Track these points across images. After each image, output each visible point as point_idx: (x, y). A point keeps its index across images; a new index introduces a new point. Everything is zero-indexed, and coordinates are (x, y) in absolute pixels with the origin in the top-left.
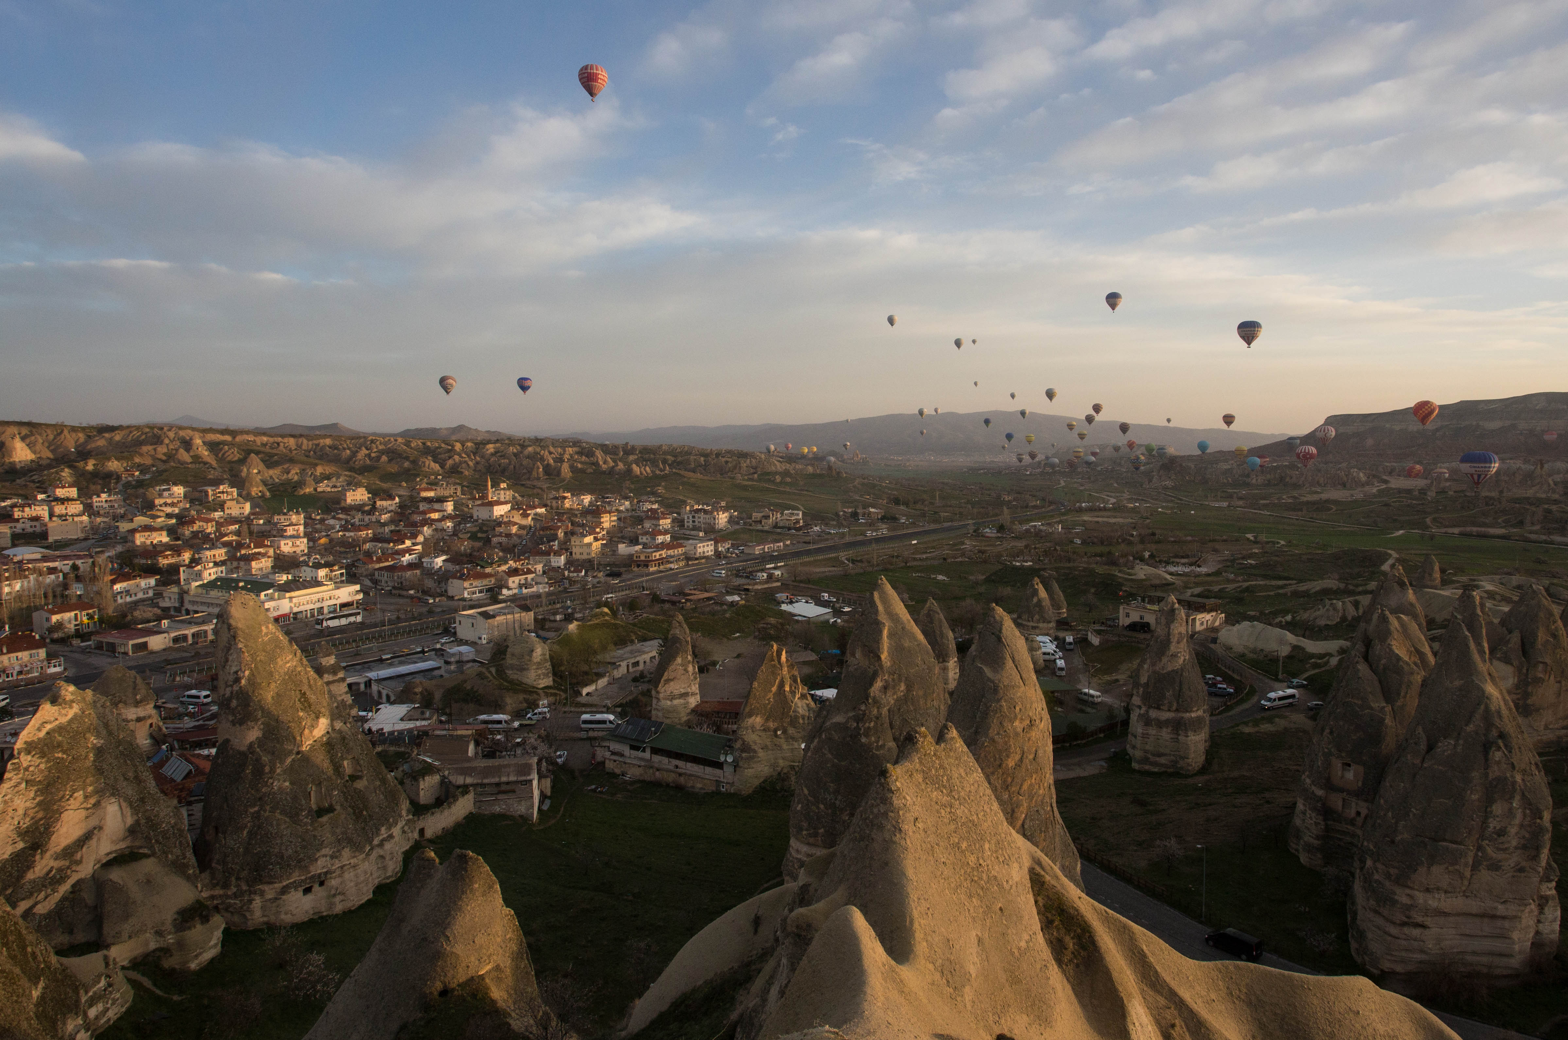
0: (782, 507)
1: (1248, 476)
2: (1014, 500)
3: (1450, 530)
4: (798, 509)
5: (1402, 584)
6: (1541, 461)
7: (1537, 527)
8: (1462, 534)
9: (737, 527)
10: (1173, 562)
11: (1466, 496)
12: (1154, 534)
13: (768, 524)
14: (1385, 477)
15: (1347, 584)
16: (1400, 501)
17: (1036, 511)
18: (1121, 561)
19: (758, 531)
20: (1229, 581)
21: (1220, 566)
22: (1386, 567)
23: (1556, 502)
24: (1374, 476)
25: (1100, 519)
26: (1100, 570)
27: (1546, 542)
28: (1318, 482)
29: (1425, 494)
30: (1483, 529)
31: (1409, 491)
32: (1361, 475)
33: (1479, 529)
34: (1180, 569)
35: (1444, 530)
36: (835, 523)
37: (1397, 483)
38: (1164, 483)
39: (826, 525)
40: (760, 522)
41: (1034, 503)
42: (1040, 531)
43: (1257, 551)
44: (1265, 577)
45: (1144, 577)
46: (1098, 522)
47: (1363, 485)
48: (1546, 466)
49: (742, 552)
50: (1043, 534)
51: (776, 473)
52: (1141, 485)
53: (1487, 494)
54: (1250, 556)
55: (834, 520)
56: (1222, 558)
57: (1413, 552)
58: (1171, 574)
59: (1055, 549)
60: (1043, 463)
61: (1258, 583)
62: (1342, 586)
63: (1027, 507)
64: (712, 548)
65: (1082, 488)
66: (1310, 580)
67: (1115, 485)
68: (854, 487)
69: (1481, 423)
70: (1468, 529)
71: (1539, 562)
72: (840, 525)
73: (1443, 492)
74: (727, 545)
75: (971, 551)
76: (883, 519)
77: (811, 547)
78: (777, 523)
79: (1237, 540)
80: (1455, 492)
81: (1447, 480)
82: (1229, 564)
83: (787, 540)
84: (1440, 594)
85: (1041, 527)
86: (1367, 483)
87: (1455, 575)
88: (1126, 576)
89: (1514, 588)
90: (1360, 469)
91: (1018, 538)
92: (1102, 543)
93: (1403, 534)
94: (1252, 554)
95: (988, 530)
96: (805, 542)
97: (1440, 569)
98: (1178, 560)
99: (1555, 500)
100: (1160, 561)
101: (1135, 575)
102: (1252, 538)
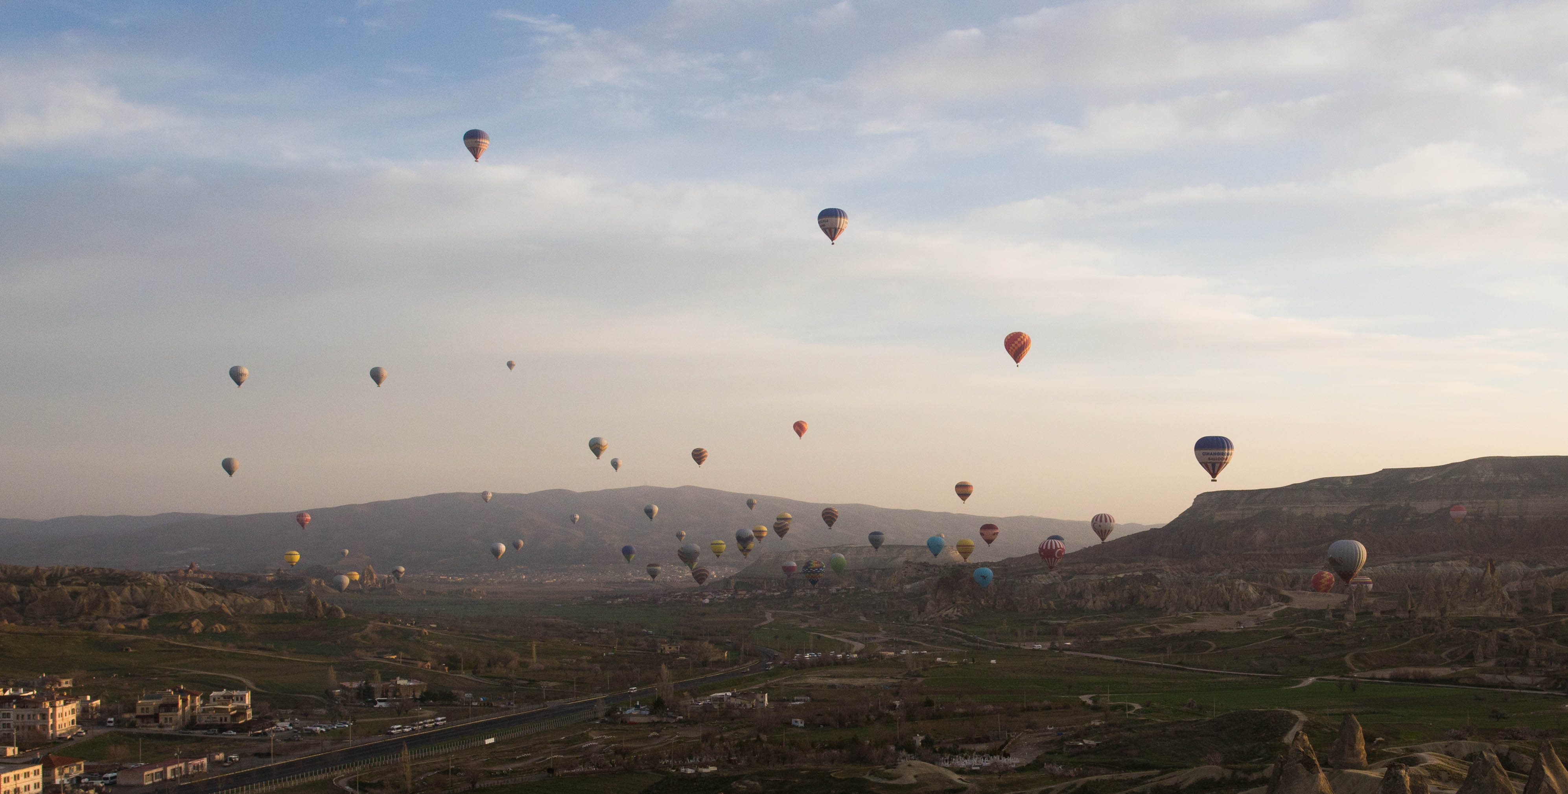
0: (205, 686)
1: (1080, 596)
2: (682, 652)
3: (1379, 674)
4: (243, 687)
5: (1309, 765)
6: (1491, 561)
7: (1491, 663)
8: (1395, 679)
9: (99, 731)
10: (963, 751)
11: (1397, 618)
12: (929, 703)
13: (172, 723)
14: (1285, 592)
15: (1235, 770)
16: (1308, 631)
17: (722, 671)
18: (875, 753)
19: (149, 736)
20: (1055, 778)
21: (1041, 752)
22: (1288, 739)
23: (1513, 623)
24: (1269, 591)
25: (835, 681)
26: (840, 772)
27: (1503, 685)
28: (1187, 603)
29: (1342, 617)
30: (1422, 670)
31: (1319, 614)
32: (1251, 589)
33: (1417, 669)
34: (974, 762)
35: (1369, 674)
36: (323, 711)
37: (1303, 600)
38: (944, 613)
39: (305, 716)
40: (156, 717)
41: (719, 657)
42: (731, 707)
43: (1098, 724)
44: (1111, 766)
45: (914, 781)
46: (833, 686)
47: (1254, 606)
48: (1498, 569)
49: (113, 783)
50: (736, 712)
51: (192, 615)
52: (908, 617)
53: (1426, 614)
54: (1087, 733)
55: (320, 705)
56: (1042, 739)
57: (1328, 711)
58: (960, 771)
59: (759, 739)
60: (733, 582)
61: (1100, 777)
62: (1228, 773)
63: (705, 664)
64: (39, 779)
65: (803, 626)
66: (1180, 768)
67: (863, 619)
68: (364, 637)
69: (1412, 504)
70: (1402, 670)
71: (1497, 716)
72: (334, 716)
73: (1364, 613)
74: (76, 770)
75: (601, 752)
76: (426, 699)
77: (272, 763)
78: (193, 718)
79: (1066, 707)
80: (1383, 612)
81: (1371, 594)
82: (1054, 748)
83: (218, 751)
84: (1366, 776)
85: (733, 700)
86: (1261, 603)
87: (1386, 744)
88: (884, 781)
89: (1465, 759)
90: (1247, 580)
91: (688, 723)
92: (842, 724)
93: (1313, 684)
94: (1089, 728)
95: (632, 710)
96: (258, 755)
97: (1365, 738)
98: (971, 747)
99: (1512, 621)
100: (942, 751)
101: (899, 777)
102: (1090, 702)
